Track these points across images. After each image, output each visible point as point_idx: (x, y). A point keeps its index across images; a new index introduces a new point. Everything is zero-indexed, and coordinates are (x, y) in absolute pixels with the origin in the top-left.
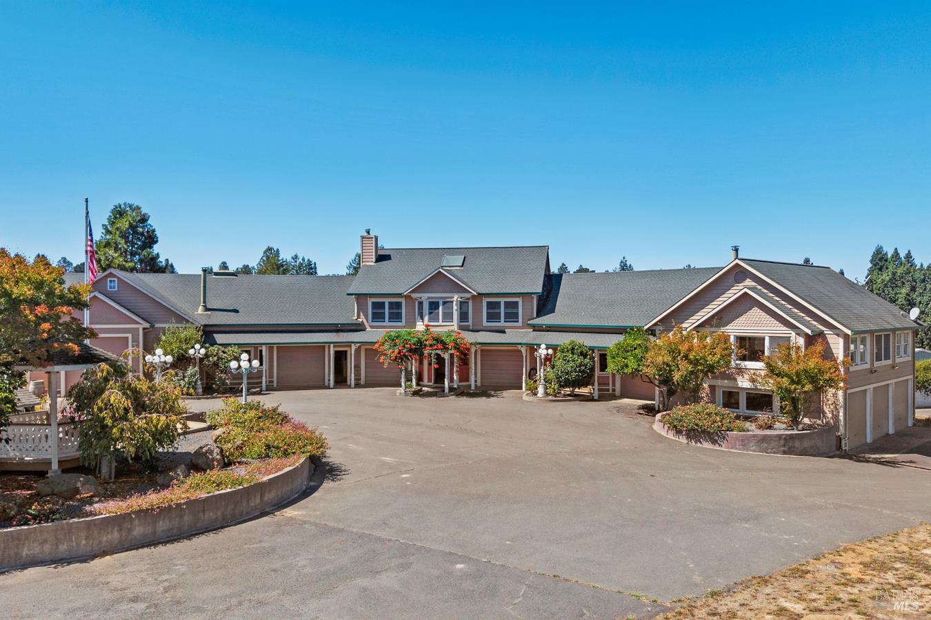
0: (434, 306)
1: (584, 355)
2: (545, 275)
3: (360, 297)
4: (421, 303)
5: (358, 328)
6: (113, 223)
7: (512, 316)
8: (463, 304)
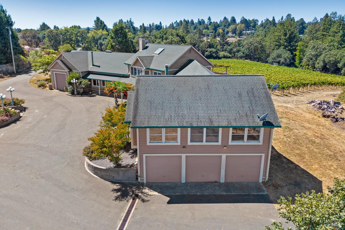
3: (128, 66)
5: (127, 77)
8: (146, 72)
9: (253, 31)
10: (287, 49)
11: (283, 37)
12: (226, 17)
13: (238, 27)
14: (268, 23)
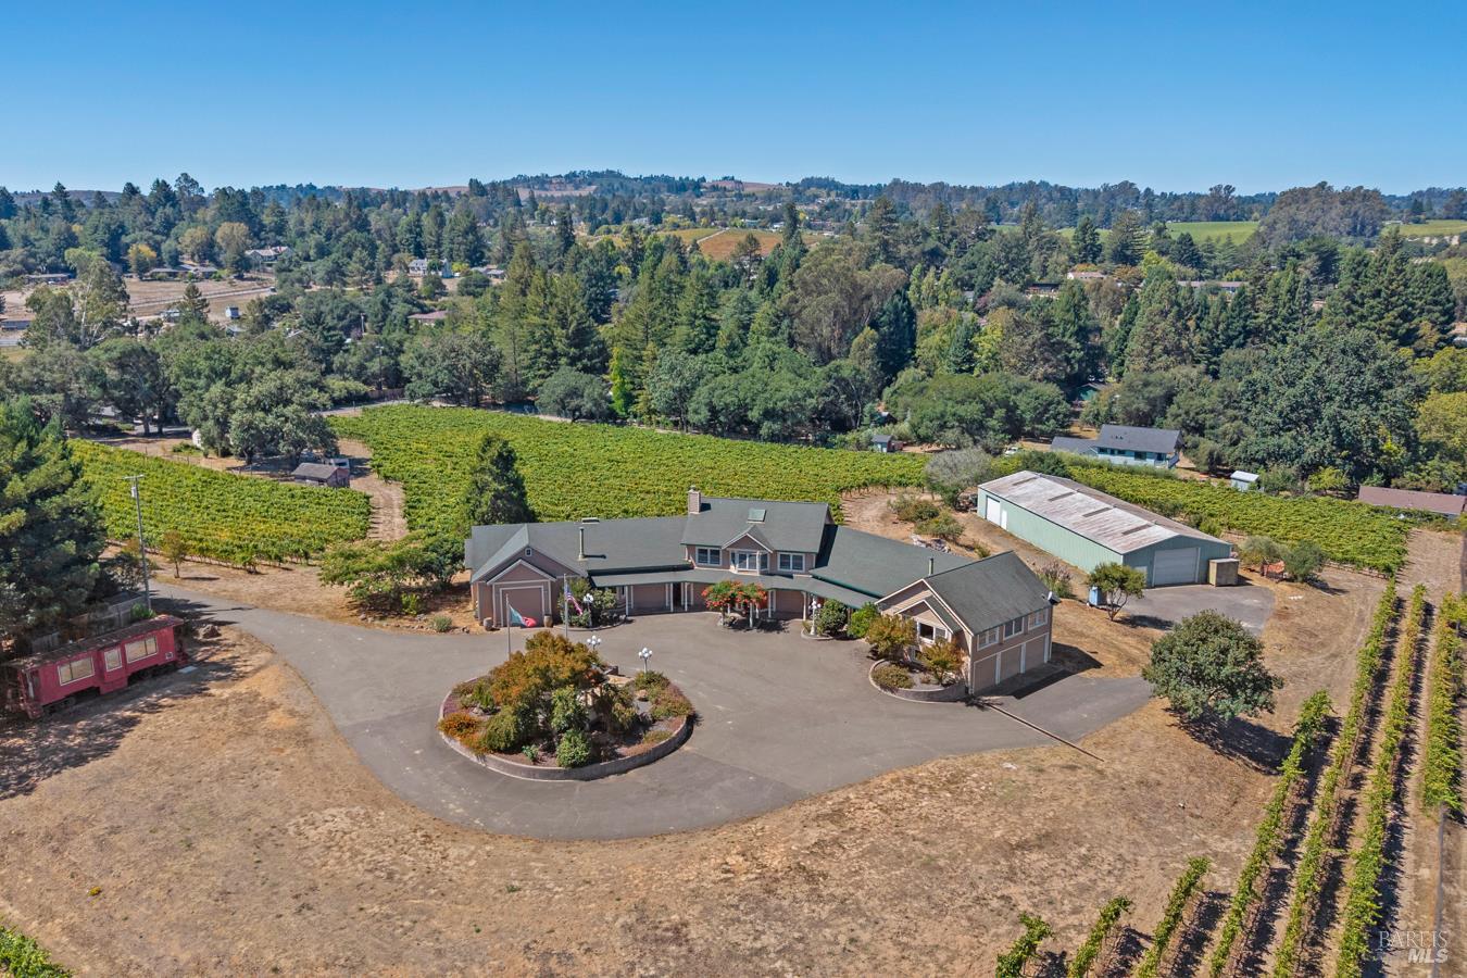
0: (743, 557)
1: (840, 610)
2: (826, 525)
3: (691, 547)
4: (733, 555)
5: (688, 568)
6: (484, 451)
7: (798, 566)
8: (764, 557)
9: (283, 248)
10: (580, 365)
11: (558, 331)
12: (135, 185)
13: (219, 234)
14: (341, 221)
